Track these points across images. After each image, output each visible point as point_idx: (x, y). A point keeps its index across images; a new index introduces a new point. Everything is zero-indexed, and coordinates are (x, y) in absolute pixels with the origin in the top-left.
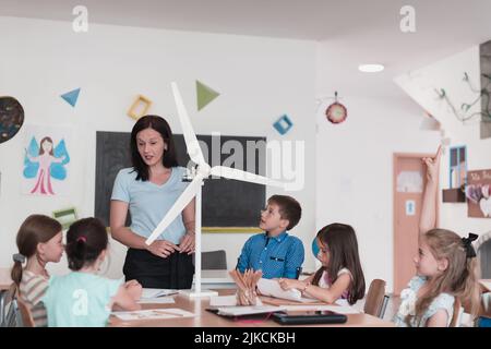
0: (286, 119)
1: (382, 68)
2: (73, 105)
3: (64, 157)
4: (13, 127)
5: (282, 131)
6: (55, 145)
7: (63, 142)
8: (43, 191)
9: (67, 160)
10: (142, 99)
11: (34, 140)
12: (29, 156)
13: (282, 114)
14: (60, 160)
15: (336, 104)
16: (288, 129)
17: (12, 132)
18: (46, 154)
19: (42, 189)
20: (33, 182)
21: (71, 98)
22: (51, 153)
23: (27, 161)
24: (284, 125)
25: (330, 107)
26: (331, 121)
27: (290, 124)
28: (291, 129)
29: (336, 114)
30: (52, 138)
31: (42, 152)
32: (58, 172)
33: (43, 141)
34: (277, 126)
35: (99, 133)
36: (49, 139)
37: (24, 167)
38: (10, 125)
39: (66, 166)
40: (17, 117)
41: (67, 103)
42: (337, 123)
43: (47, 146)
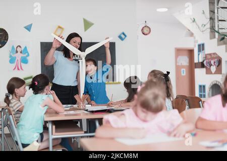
0: (123, 34)
1: (166, 10)
2: (30, 31)
3: (27, 54)
4: (4, 42)
5: (122, 39)
7: (26, 47)
8: (18, 69)
9: (28, 55)
10: (59, 27)
11: (13, 47)
12: (11, 54)
13: (122, 32)
14: (25, 55)
15: (145, 26)
17: (3, 44)
18: (19, 53)
19: (18, 68)
20: (14, 65)
21: (28, 28)
22: (21, 52)
23: (11, 56)
24: (123, 36)
25: (143, 28)
26: (144, 34)
27: (125, 36)
28: (126, 38)
29: (146, 31)
30: (21, 46)
31: (17, 52)
32: (25, 61)
33: (17, 47)
34: (120, 37)
35: (41, 43)
36: (19, 46)
37: (10, 59)
38: (2, 41)
39: (28, 58)
40: (5, 37)
41: (27, 30)
42: (146, 35)
43: (19, 49)
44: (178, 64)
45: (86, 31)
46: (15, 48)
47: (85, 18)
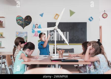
0: (91, 17)
2: (42, 17)
3: (40, 28)
6: (38, 25)
7: (40, 25)
8: (36, 36)
10: (57, 14)
11: (34, 25)
12: (33, 28)
15: (104, 13)
16: (92, 20)
17: (29, 23)
18: (37, 28)
22: (38, 27)
23: (33, 29)
24: (91, 19)
25: (103, 14)
26: (103, 17)
27: (92, 19)
31: (36, 27)
33: (36, 25)
34: (89, 19)
36: (37, 24)
37: (32, 31)
38: (29, 22)
40: (30, 20)
41: (41, 16)
42: (105, 18)
43: (37, 26)
45: (71, 17)
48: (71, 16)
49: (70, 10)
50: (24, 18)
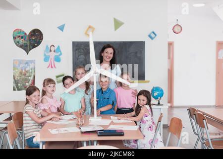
0: (153, 33)
2: (62, 31)
3: (59, 53)
4: (39, 41)
5: (152, 38)
6: (56, 47)
7: (59, 47)
8: (52, 67)
9: (61, 54)
10: (90, 27)
11: (47, 46)
12: (46, 53)
13: (152, 31)
14: (58, 54)
15: (176, 25)
16: (154, 37)
17: (39, 43)
19: (51, 66)
21: (61, 28)
22: (54, 51)
23: (45, 55)
24: (153, 35)
25: (174, 26)
26: (175, 32)
27: (156, 35)
28: (157, 37)
29: (176, 30)
31: (51, 51)
32: (58, 59)
33: (51, 46)
34: (150, 36)
35: (73, 42)
36: (53, 46)
37: (44, 57)
38: (38, 40)
39: (61, 57)
40: (40, 37)
41: (60, 31)
42: (177, 33)
43: (53, 49)
44: (219, 58)
45: (118, 30)
46: (49, 47)
47: (115, 17)
48: (116, 29)
49: (115, 19)
50: (28, 33)
